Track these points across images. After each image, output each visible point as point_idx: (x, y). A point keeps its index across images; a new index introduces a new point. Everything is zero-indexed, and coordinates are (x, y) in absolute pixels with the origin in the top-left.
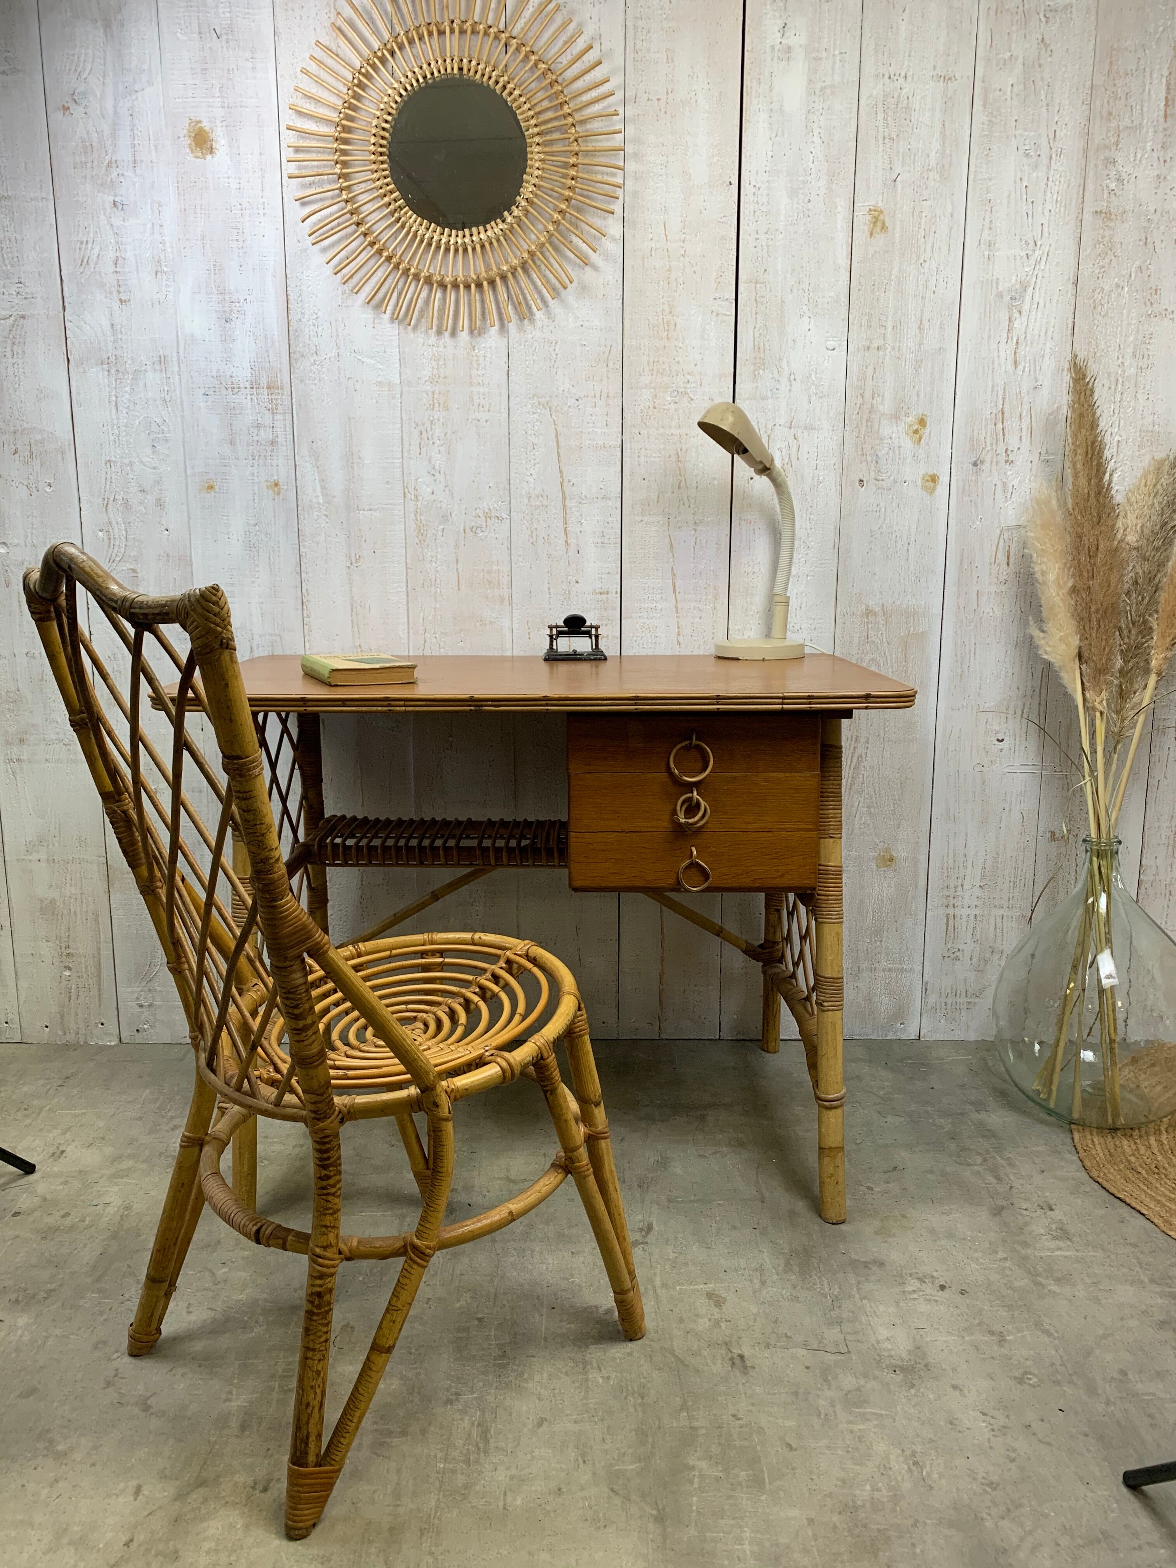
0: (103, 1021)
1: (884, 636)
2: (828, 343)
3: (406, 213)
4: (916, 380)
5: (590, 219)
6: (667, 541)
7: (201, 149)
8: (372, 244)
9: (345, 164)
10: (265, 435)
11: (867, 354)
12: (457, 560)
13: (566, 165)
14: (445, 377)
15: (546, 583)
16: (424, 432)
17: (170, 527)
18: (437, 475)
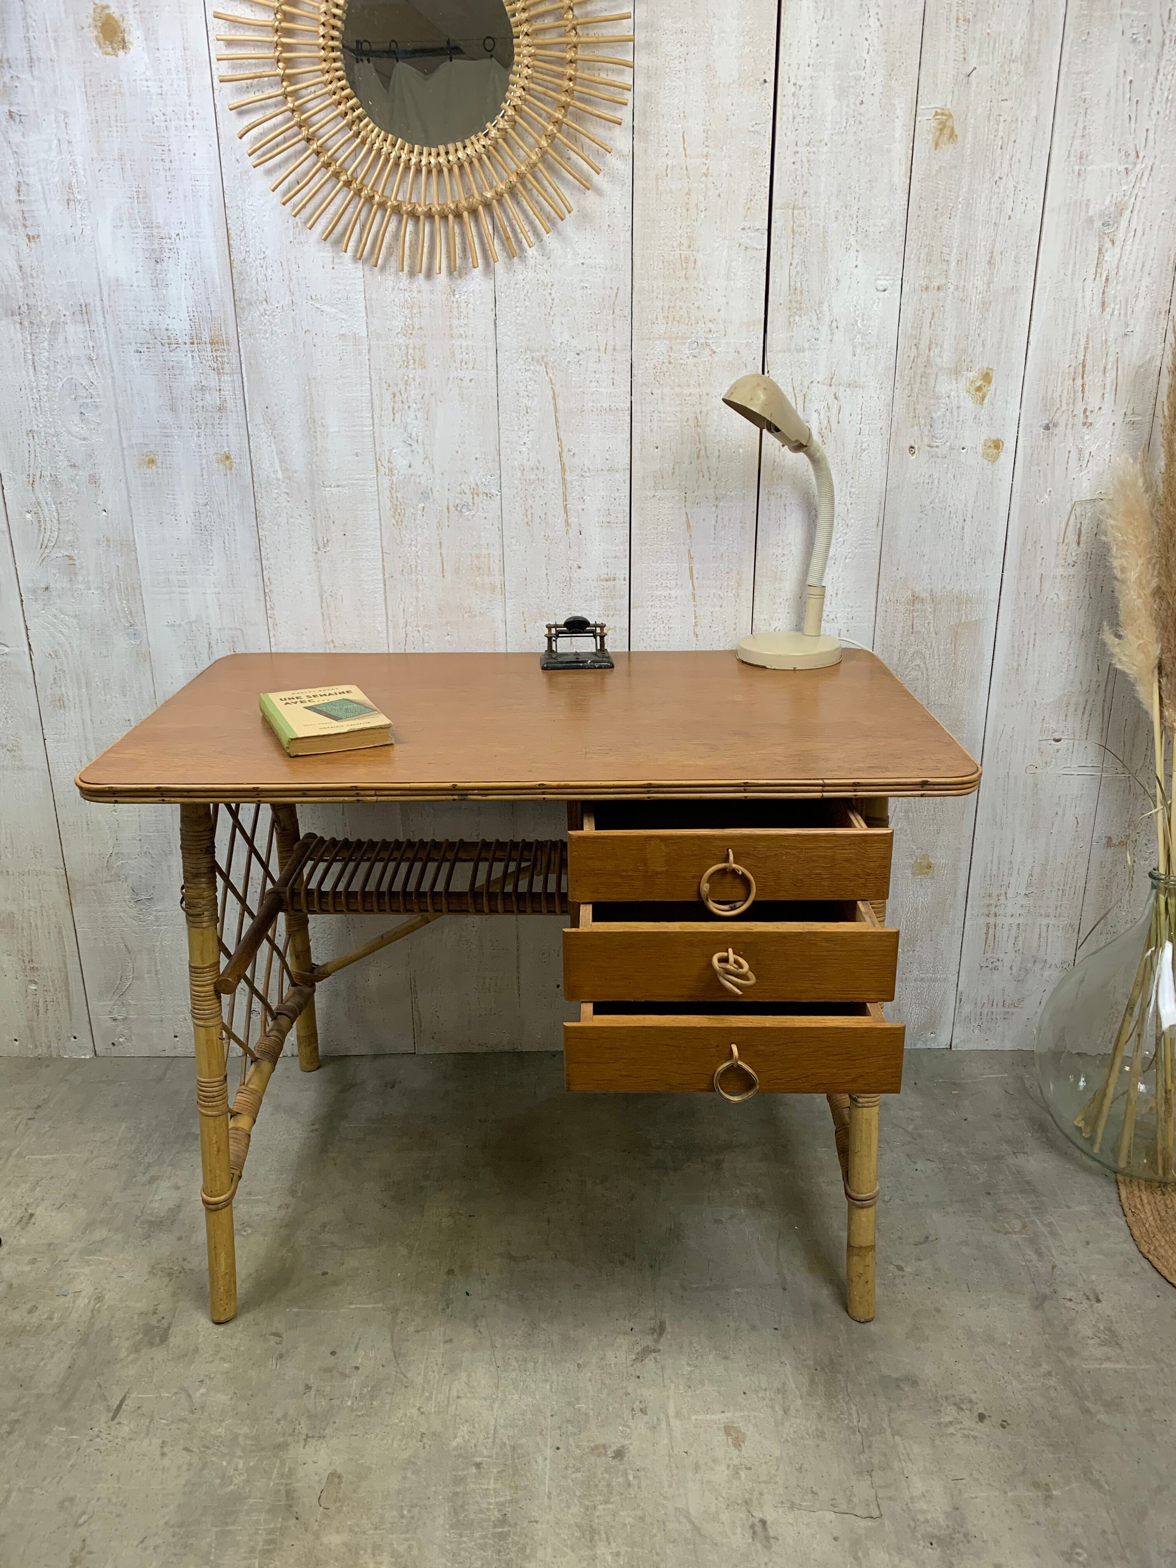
0: (75, 1034)
1: (931, 625)
2: (879, 282)
3: (367, 125)
4: (982, 326)
5: (592, 129)
6: (684, 519)
7: (111, 43)
8: (327, 165)
9: (289, 63)
10: (212, 399)
11: (925, 296)
12: (440, 543)
13: (561, 62)
14: (421, 328)
15: (544, 568)
16: (398, 394)
17: (109, 507)
18: (415, 445)
